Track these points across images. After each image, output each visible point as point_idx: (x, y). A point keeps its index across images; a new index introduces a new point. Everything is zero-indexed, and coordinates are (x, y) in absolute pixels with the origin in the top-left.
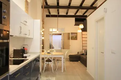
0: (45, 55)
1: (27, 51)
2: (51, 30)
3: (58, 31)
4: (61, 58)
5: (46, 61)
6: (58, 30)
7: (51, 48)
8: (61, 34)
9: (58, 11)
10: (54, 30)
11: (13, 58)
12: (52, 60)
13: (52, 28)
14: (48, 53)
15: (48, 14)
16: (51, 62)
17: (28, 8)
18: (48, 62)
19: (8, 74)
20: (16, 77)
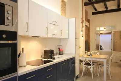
0: (84, 57)
1: (63, 52)
2: (98, 29)
3: (105, 30)
4: (103, 62)
5: (85, 64)
6: (105, 28)
7: (99, 50)
8: (110, 33)
9: (105, 5)
10: (102, 28)
11: (44, 58)
12: (91, 64)
13: (100, 26)
14: (88, 55)
15: (94, 11)
16: (90, 66)
17: (65, 8)
18: (86, 66)
19: (16, 75)
20: (27, 79)
